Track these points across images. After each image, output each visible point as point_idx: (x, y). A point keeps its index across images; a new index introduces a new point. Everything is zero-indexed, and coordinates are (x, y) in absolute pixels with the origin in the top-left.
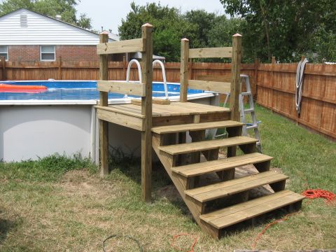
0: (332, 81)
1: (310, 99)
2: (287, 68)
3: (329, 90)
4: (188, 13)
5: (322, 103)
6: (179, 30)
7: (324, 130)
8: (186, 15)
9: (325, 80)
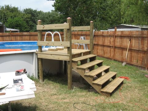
0: (107, 37)
1: (98, 45)
2: (85, 33)
3: (106, 41)
4: (25, 10)
5: (103, 46)
6: (22, 17)
7: (105, 56)
8: (23, 10)
9: (104, 37)
